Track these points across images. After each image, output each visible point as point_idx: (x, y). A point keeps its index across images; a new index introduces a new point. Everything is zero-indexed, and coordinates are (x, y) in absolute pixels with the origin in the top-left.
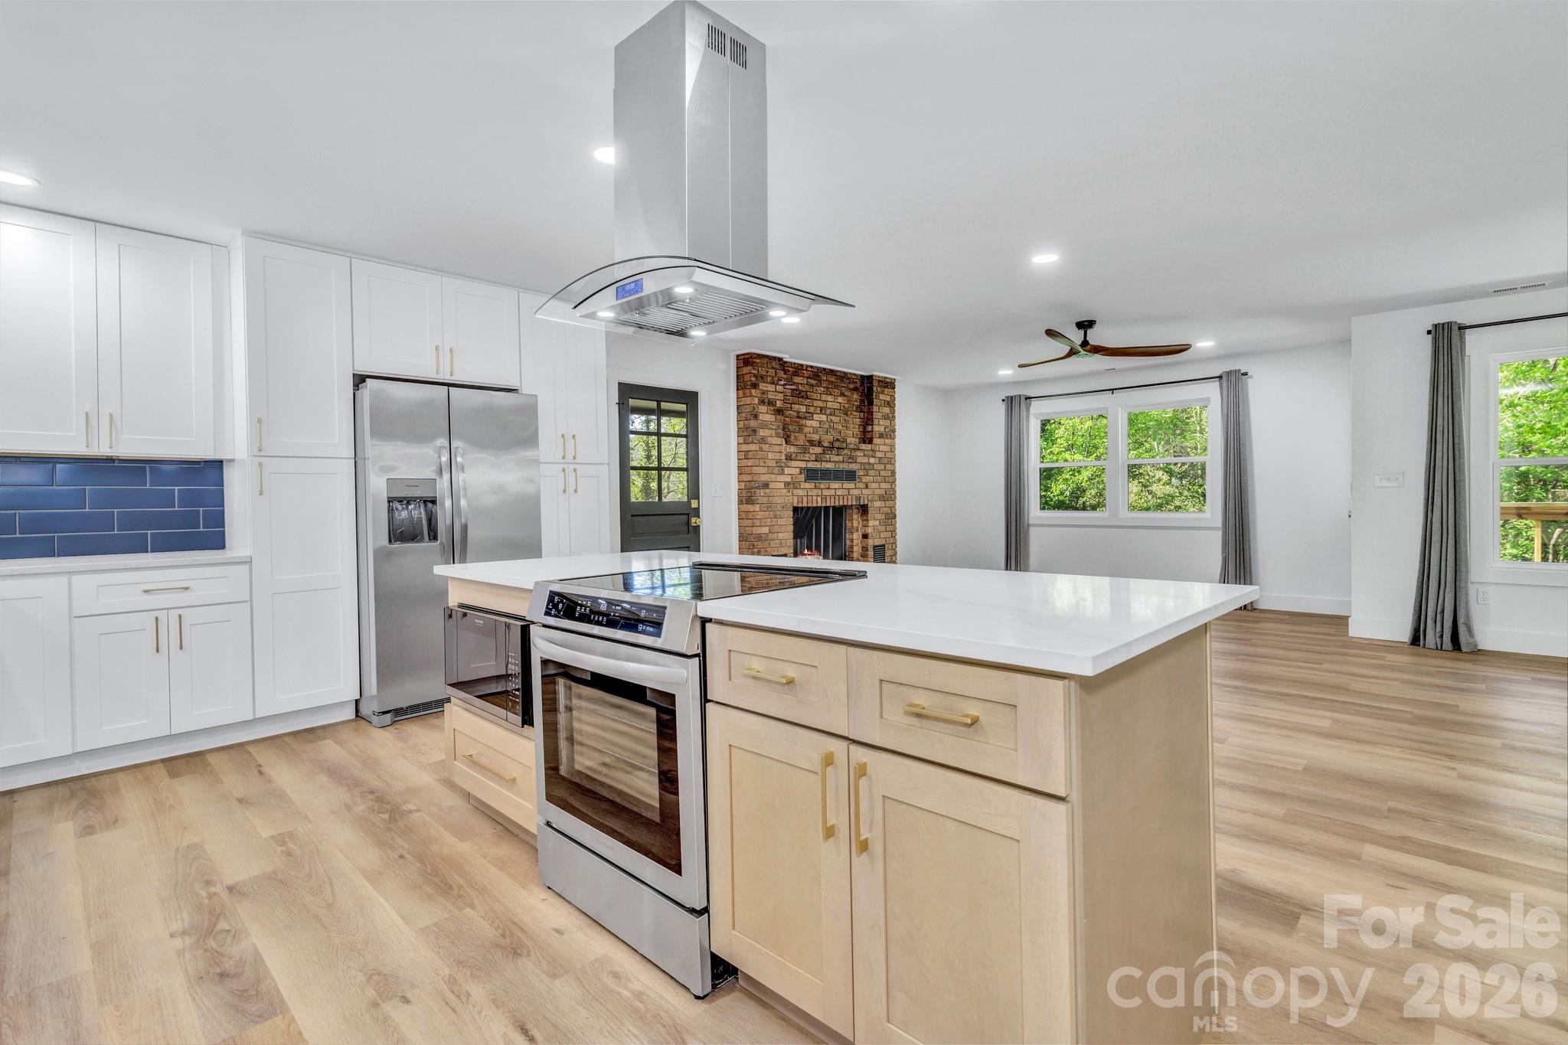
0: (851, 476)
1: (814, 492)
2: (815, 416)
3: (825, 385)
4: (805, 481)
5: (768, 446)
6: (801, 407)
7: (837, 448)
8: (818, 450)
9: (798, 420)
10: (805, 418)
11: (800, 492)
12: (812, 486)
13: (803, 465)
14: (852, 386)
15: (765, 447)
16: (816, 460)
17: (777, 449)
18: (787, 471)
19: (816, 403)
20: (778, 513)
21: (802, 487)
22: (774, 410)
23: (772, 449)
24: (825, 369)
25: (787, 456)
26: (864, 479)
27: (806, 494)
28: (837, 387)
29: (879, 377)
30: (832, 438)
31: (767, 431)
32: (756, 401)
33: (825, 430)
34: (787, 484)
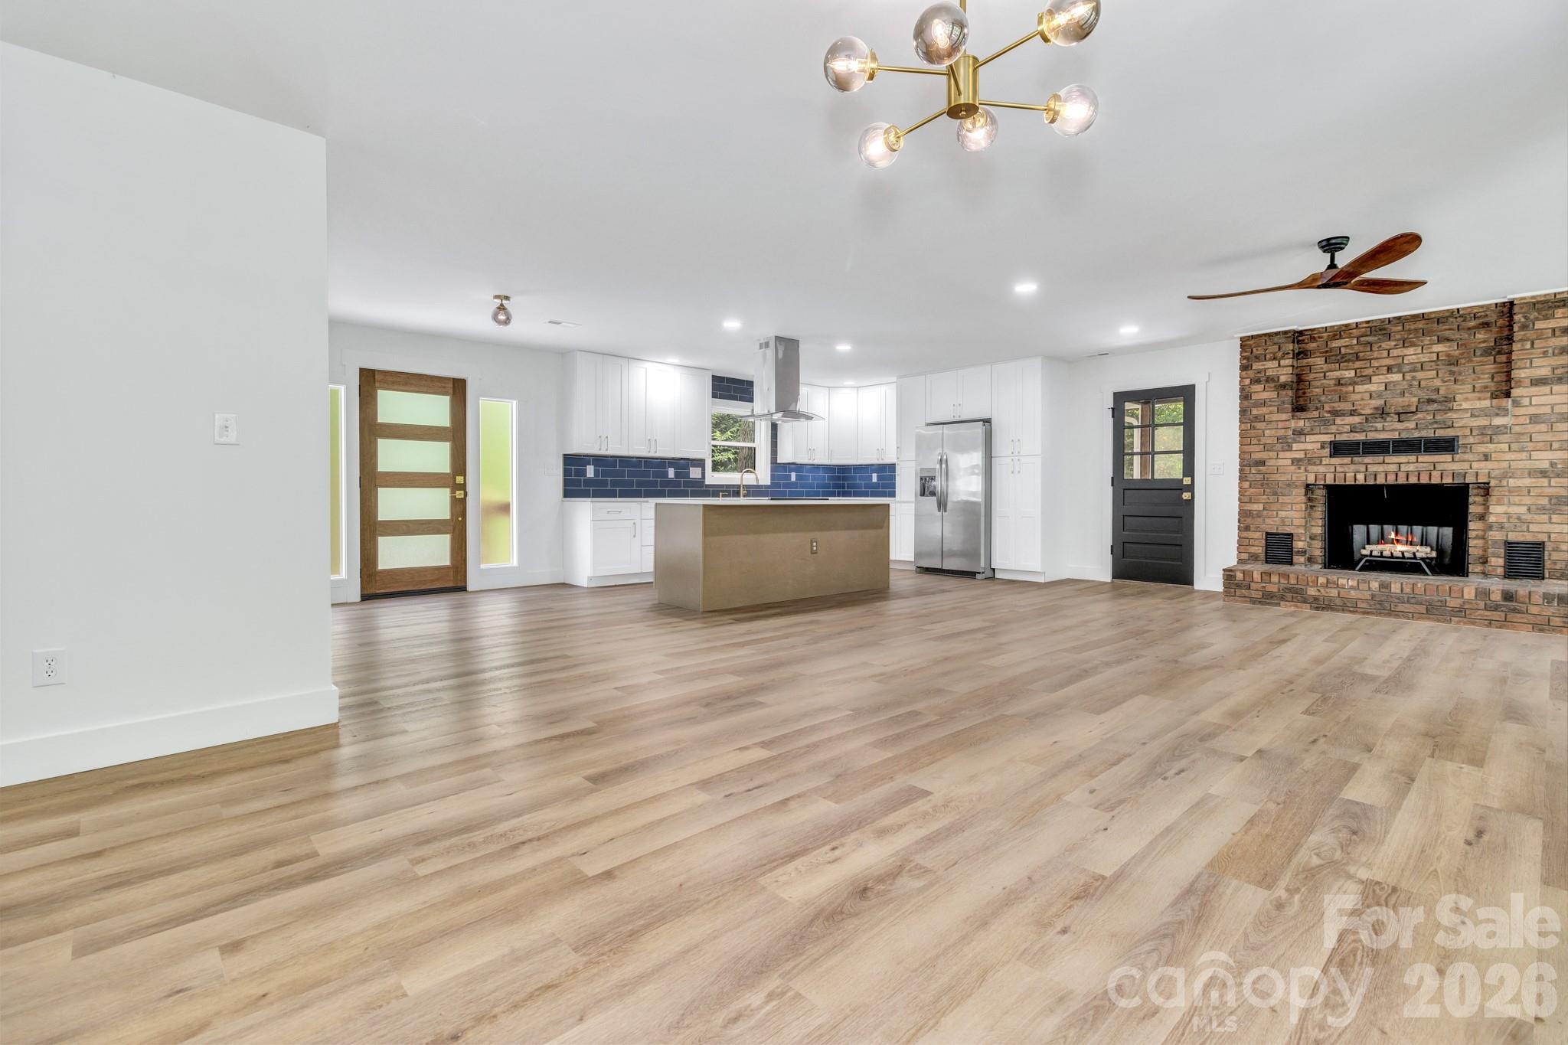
0: (1447, 446)
1: (1353, 467)
2: (1373, 378)
3: (1398, 336)
4: (1331, 456)
5: (1265, 424)
6: (1346, 372)
7: (1399, 414)
8: (1356, 419)
9: (1339, 388)
10: (1354, 383)
11: (1322, 469)
12: (1348, 460)
13: (1330, 438)
14: (1473, 323)
15: (1259, 425)
16: (1351, 431)
17: (1280, 425)
18: (1295, 446)
19: (1375, 363)
20: (1279, 490)
21: (1324, 462)
22: (1275, 387)
23: (1269, 426)
24: (1399, 318)
25: (1294, 430)
26: (1482, 449)
27: (1333, 470)
28: (1430, 333)
29: (1533, 297)
30: (1415, 400)
31: (1265, 409)
32: (1247, 382)
33: (1398, 391)
34: (1296, 462)
